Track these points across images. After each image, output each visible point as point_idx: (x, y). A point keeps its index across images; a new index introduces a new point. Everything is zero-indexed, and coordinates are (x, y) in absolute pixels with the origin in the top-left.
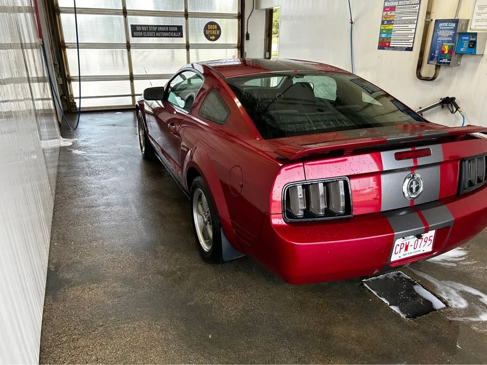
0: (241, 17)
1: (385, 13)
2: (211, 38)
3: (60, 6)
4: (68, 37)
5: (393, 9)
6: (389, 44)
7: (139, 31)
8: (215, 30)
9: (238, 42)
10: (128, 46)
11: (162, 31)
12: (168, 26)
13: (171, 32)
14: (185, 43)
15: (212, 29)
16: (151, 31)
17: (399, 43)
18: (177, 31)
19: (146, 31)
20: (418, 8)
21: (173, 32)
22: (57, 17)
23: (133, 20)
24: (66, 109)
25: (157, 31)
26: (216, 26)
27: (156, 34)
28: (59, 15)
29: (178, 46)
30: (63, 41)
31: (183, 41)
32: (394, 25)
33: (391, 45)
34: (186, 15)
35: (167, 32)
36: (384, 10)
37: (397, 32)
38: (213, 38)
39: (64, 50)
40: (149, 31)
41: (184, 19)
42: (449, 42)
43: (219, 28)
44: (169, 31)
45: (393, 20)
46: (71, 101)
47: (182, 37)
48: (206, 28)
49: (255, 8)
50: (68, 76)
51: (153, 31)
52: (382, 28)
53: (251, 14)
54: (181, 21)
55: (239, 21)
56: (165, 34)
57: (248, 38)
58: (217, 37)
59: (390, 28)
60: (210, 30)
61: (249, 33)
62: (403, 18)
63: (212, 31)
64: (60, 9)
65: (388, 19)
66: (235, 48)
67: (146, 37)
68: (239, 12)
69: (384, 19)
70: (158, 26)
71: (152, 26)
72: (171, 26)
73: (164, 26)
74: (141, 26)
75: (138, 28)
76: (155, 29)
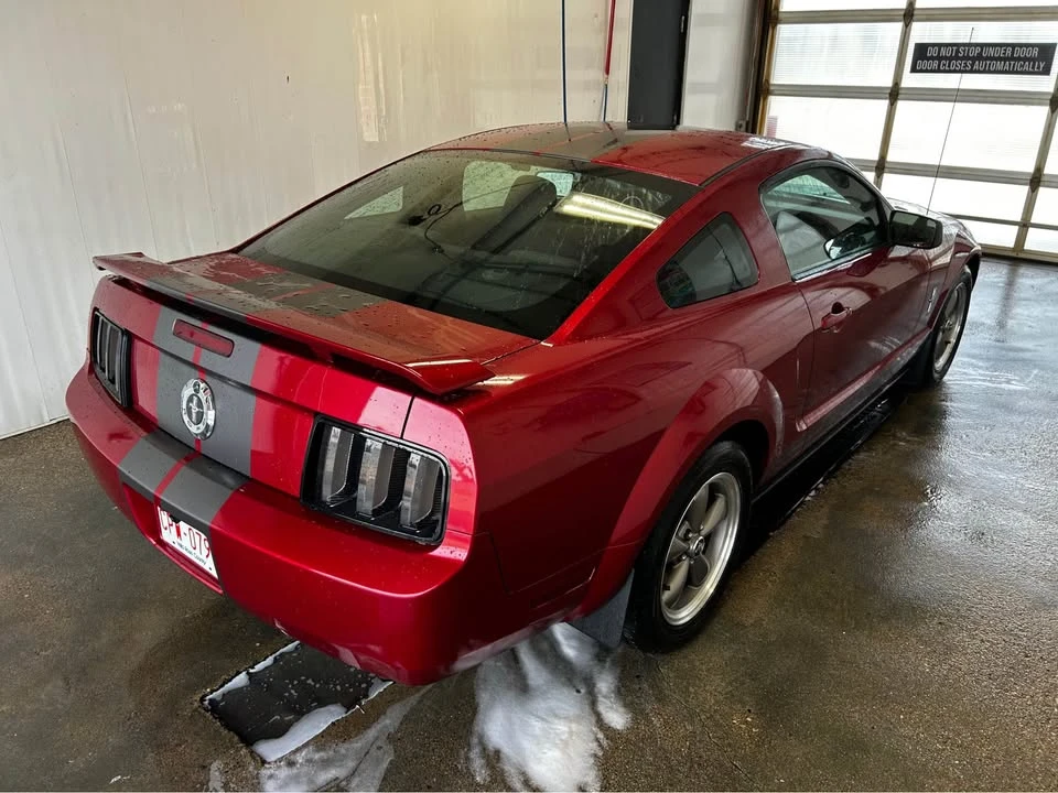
3: (782, 9)
7: (932, 58)
10: (894, 94)
11: (992, 59)
12: (1014, 46)
13: (1019, 59)
14: (1052, 89)
16: (963, 58)
18: (1038, 58)
19: (950, 59)
21: (1025, 59)
22: (771, 30)
23: (922, 32)
25: (980, 57)
27: (973, 65)
29: (1027, 99)
31: (1046, 84)
35: (1005, 59)
39: (765, 99)
40: (957, 58)
44: (1012, 58)
47: (1047, 73)
51: (968, 58)
56: (1000, 65)
64: (781, 16)
67: (944, 71)
70: (982, 46)
71: (970, 45)
72: (1021, 45)
73: (1001, 45)
74: (940, 45)
75: (931, 52)
76: (975, 52)
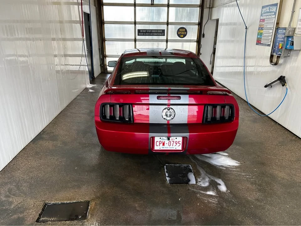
0: (200, 24)
1: (260, 23)
2: (181, 36)
3: (105, 20)
4: (107, 35)
5: (263, 20)
6: (261, 42)
7: (142, 32)
8: (183, 32)
9: (197, 39)
10: (135, 40)
11: (153, 33)
12: (157, 30)
13: (159, 33)
14: (166, 39)
15: (182, 31)
16: (148, 33)
17: (265, 42)
18: (162, 33)
19: (145, 33)
20: (274, 20)
21: (160, 33)
22: (103, 25)
23: (139, 27)
24: (103, 71)
25: (151, 32)
26: (184, 30)
27: (150, 34)
28: (104, 25)
29: (162, 41)
30: (104, 38)
31: (164, 38)
32: (264, 31)
33: (261, 43)
34: (168, 24)
36: (260, 22)
37: (265, 35)
38: (182, 36)
39: (105, 42)
40: (147, 32)
41: (166, 26)
42: (282, 41)
43: (186, 31)
44: (157, 33)
45: (263, 27)
46: (105, 67)
47: (164, 36)
48: (178, 30)
49: (209, 19)
50: (105, 55)
51: (149, 33)
52: (259, 32)
53: (207, 22)
54: (164, 27)
55: (199, 26)
56: (155, 34)
57: (204, 36)
58: (185, 36)
59: (262, 32)
60: (181, 31)
61: (204, 33)
62: (268, 26)
63: (182, 33)
64: (105, 22)
65: (261, 27)
66: (195, 42)
67: (145, 35)
68: (199, 22)
69: (260, 27)
70: (151, 30)
71: (149, 30)
72: (159, 30)
73: (155, 30)
74: (143, 30)
75: (141, 31)
76: (150, 31)
